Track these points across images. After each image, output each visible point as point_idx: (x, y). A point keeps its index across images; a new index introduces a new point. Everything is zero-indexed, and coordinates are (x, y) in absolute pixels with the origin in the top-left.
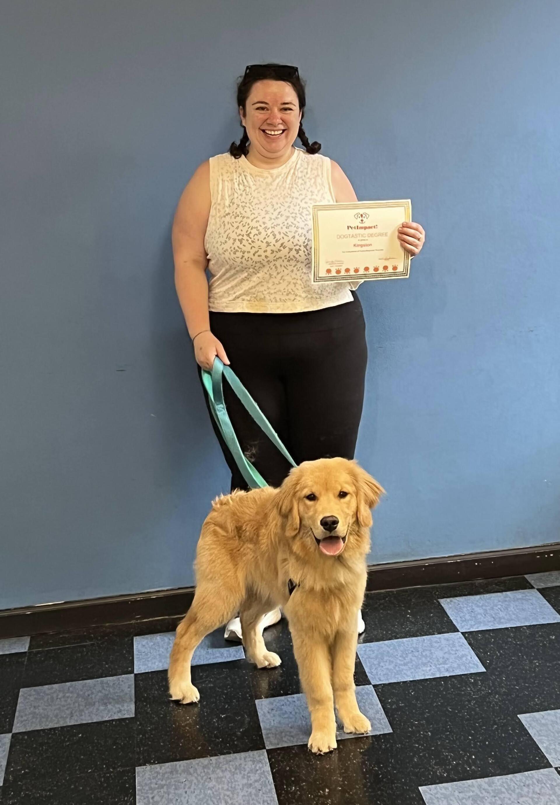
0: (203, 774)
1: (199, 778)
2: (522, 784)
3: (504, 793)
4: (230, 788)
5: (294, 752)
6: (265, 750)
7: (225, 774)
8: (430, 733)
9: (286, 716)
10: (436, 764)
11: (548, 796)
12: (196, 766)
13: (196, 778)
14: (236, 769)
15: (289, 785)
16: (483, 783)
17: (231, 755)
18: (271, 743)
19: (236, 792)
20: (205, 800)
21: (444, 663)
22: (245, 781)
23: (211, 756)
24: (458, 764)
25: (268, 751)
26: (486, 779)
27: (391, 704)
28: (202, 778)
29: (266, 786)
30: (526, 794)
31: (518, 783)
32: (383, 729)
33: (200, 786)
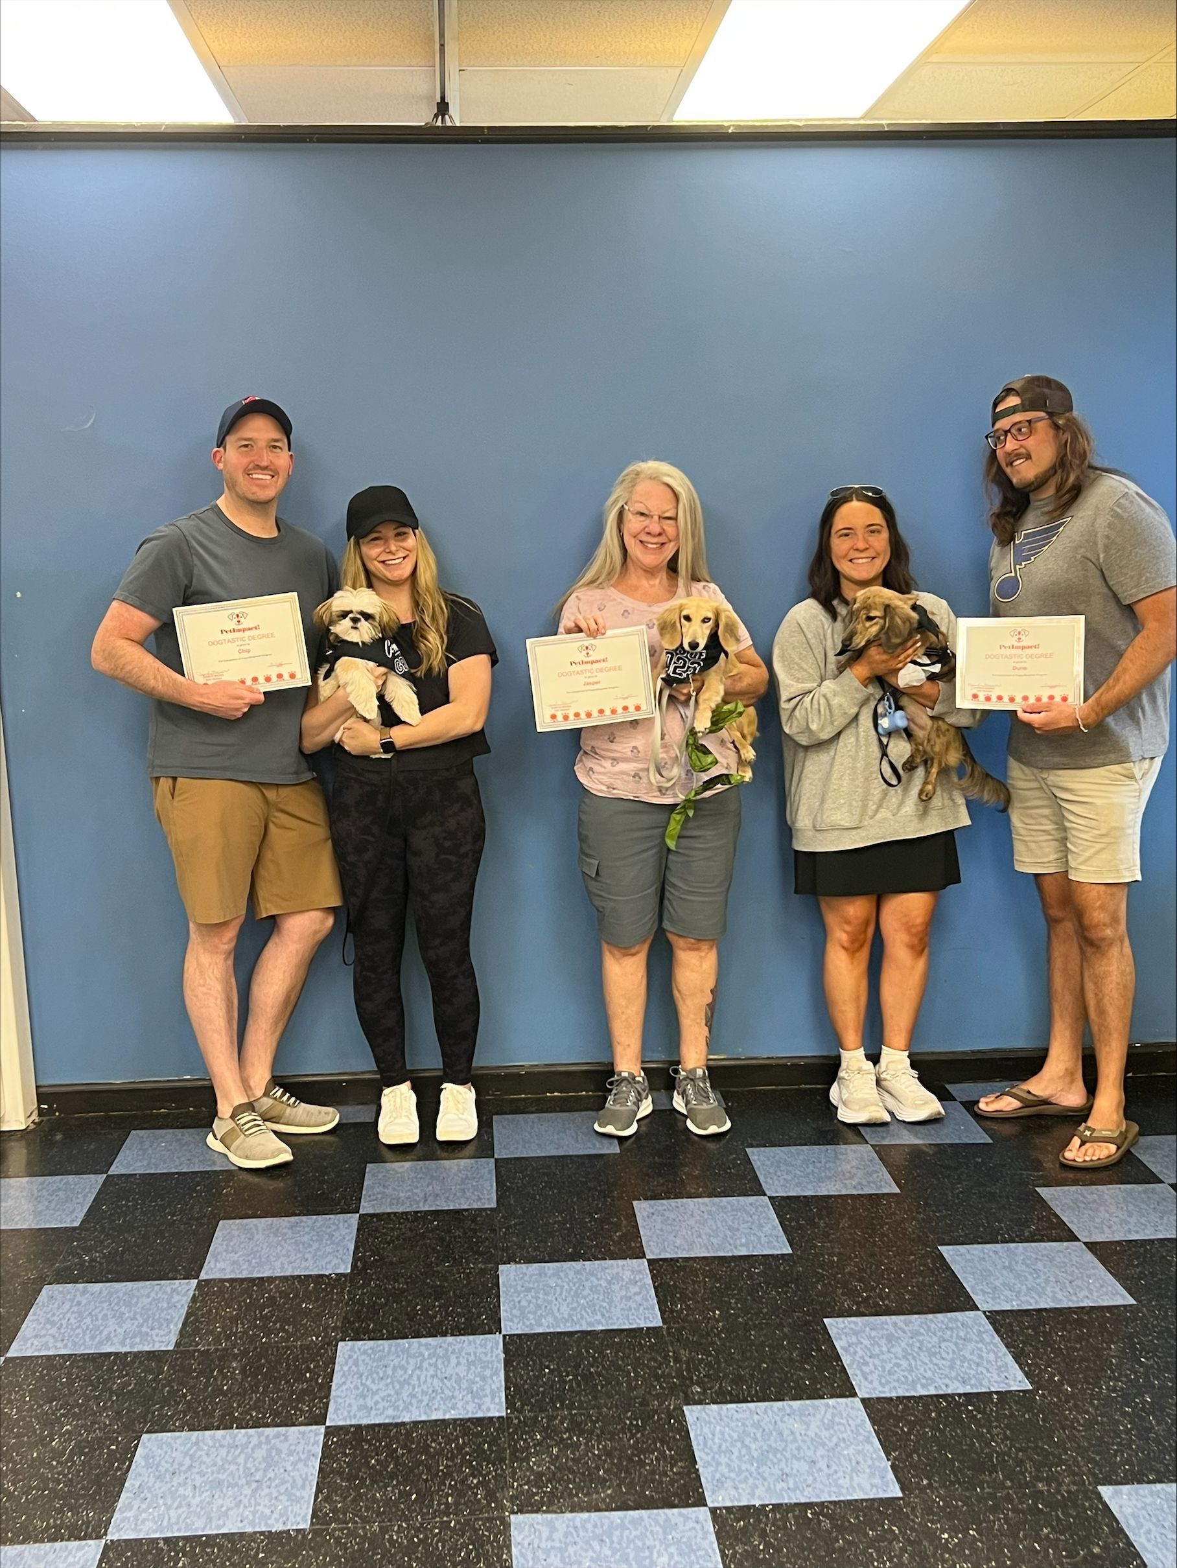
0: (575, 1279)
1: (571, 1283)
2: (944, 1326)
3: (923, 1335)
5: (678, 1265)
6: (644, 1260)
7: (600, 1282)
8: (835, 1258)
9: (669, 1222)
10: (843, 1294)
11: (974, 1344)
12: (568, 1271)
13: (568, 1284)
14: (612, 1277)
15: (674, 1303)
16: (898, 1322)
17: (607, 1261)
18: (653, 1253)
19: (613, 1304)
20: (578, 1310)
21: (850, 1178)
22: (624, 1293)
23: (584, 1260)
24: (869, 1297)
25: (649, 1261)
26: (902, 1317)
27: (790, 1220)
28: (574, 1284)
29: (647, 1300)
30: (949, 1338)
32: (781, 1248)
33: (572, 1293)
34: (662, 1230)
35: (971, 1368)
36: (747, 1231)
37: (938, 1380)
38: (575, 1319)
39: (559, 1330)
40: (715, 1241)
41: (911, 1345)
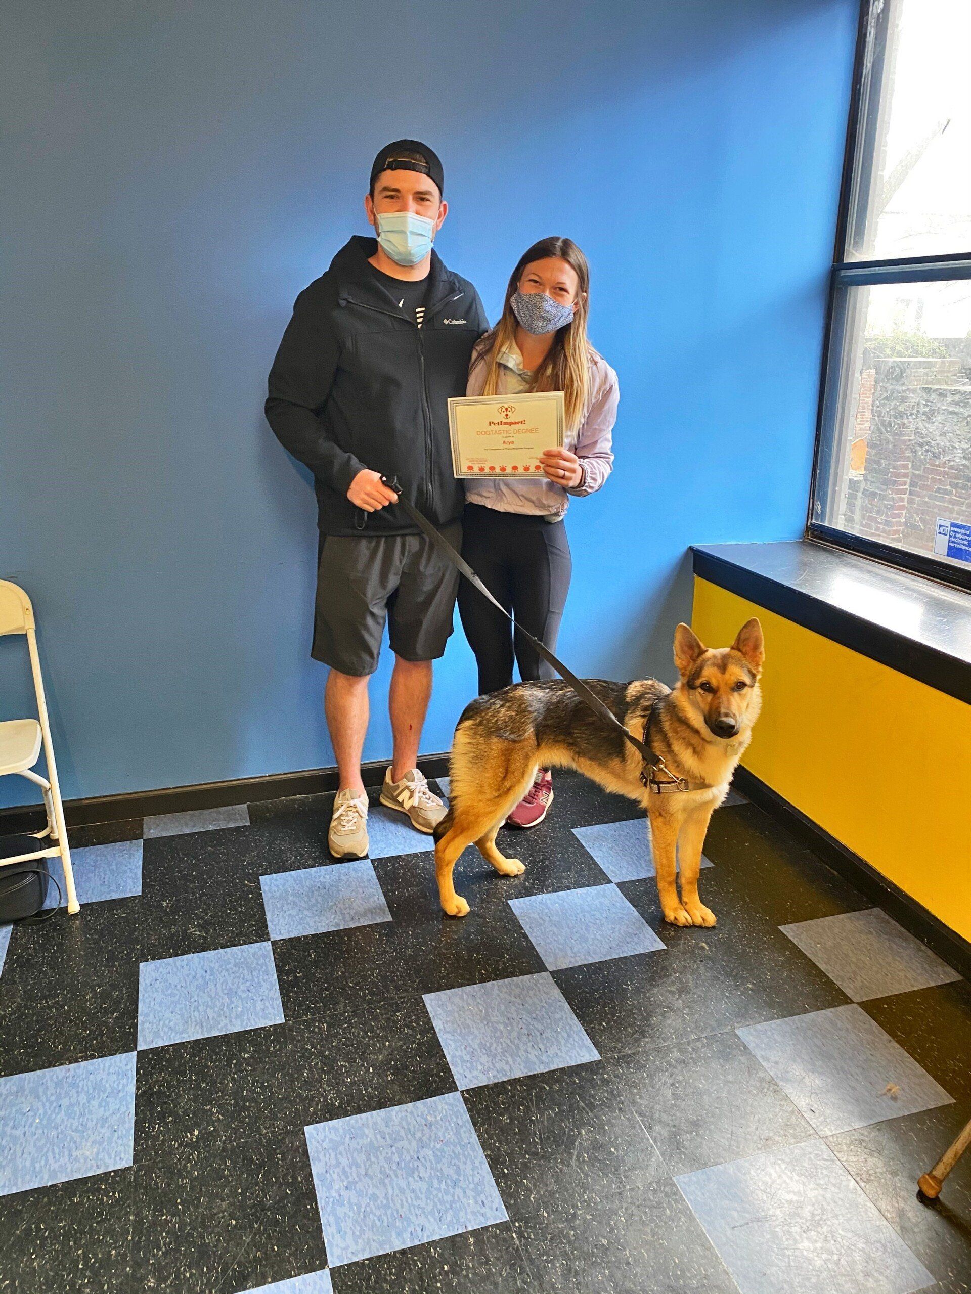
0: (53, 1098)
1: (47, 1104)
2: (423, 1122)
3: (403, 1140)
4: (80, 1128)
5: (168, 1056)
6: (135, 1053)
7: (80, 1098)
8: (325, 1025)
9: (169, 992)
10: (328, 1082)
11: (452, 1147)
12: (49, 1082)
13: (44, 1105)
14: (94, 1089)
15: (152, 1121)
16: (379, 1120)
17: (95, 1060)
18: (145, 1041)
19: (85, 1134)
20: (45, 1150)
22: (101, 1112)
23: (70, 1063)
24: (353, 1083)
25: (138, 1053)
26: (383, 1112)
27: (288, 973)
28: (51, 1103)
30: (428, 1142)
31: (418, 1119)
32: (275, 1016)
33: (45, 1122)
34: (160, 1004)
35: (446, 1192)
36: (244, 995)
37: (413, 1219)
38: (37, 1165)
39: (15, 1191)
40: (210, 1012)
41: (389, 1160)
